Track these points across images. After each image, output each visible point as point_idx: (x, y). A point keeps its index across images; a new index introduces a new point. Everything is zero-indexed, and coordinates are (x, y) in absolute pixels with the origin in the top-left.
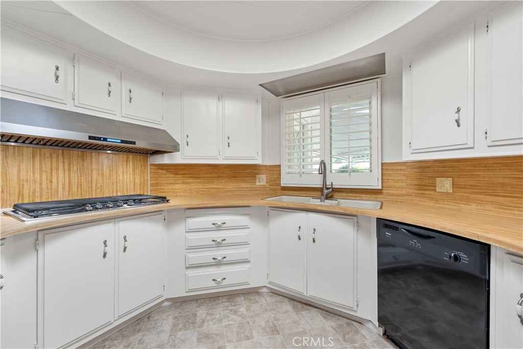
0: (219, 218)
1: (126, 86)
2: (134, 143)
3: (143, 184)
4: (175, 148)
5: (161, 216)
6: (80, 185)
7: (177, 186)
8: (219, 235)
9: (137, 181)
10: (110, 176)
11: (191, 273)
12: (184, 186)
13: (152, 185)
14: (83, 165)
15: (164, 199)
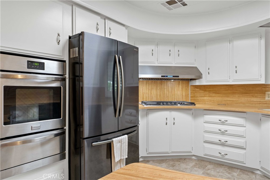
0: (223, 118)
1: (177, 49)
2: (178, 77)
3: (187, 96)
4: (200, 77)
5: (191, 112)
6: (160, 96)
7: (205, 98)
8: (223, 128)
9: (184, 94)
10: (171, 92)
11: (207, 145)
12: (210, 98)
13: (191, 97)
14: (161, 87)
15: (193, 104)
